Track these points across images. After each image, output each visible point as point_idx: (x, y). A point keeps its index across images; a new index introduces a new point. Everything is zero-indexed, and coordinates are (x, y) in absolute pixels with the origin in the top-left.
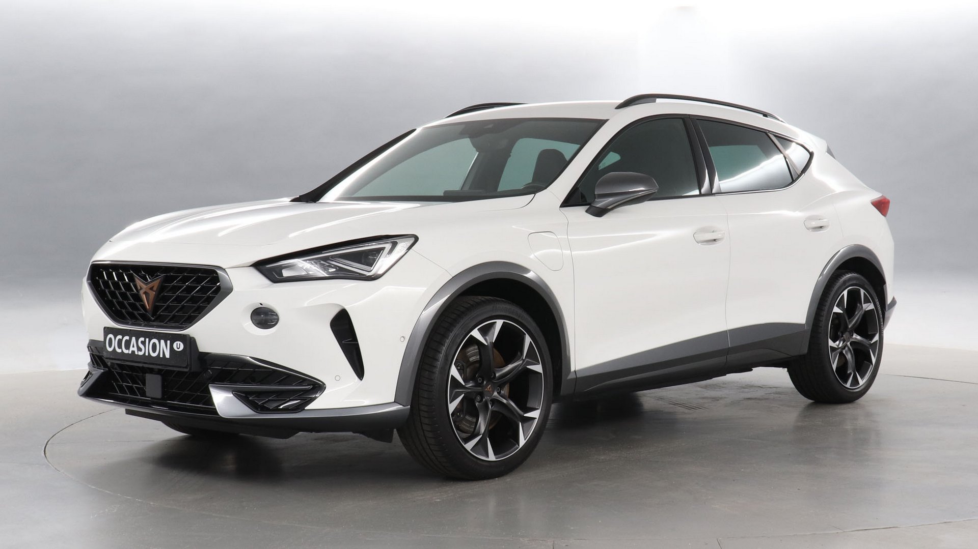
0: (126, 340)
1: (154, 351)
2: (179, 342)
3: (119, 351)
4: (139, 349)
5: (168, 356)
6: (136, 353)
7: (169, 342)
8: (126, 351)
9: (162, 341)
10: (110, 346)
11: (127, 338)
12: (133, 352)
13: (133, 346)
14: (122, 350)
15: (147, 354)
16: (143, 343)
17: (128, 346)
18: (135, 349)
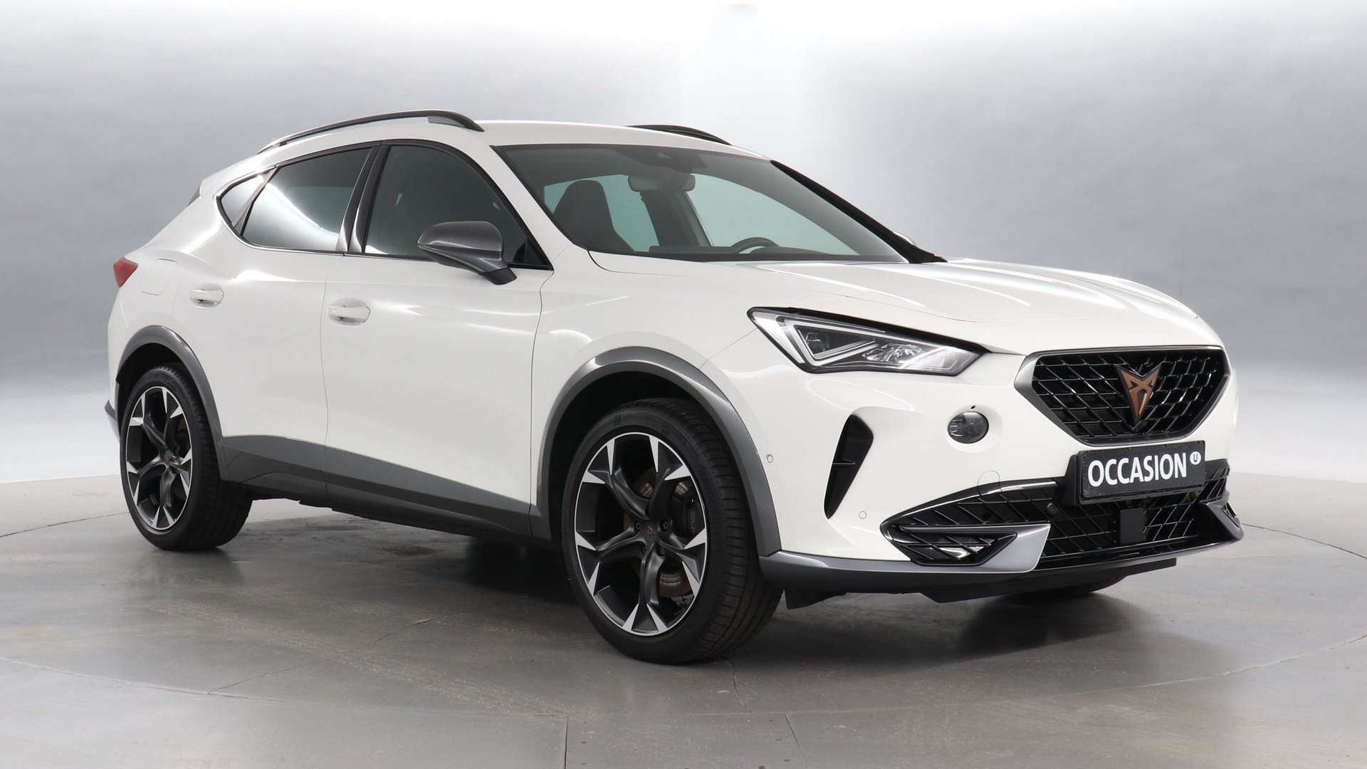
0: (1125, 465)
1: (1167, 471)
2: (1195, 453)
3: (1113, 482)
4: (1146, 473)
5: (1184, 475)
6: (1142, 480)
7: (1184, 454)
8: (1124, 481)
9: (1177, 456)
10: (1096, 477)
11: (1126, 460)
12: (1137, 479)
13: (1136, 471)
14: (1118, 481)
15: (1157, 478)
16: (1151, 463)
17: (1127, 470)
18: (1140, 475)
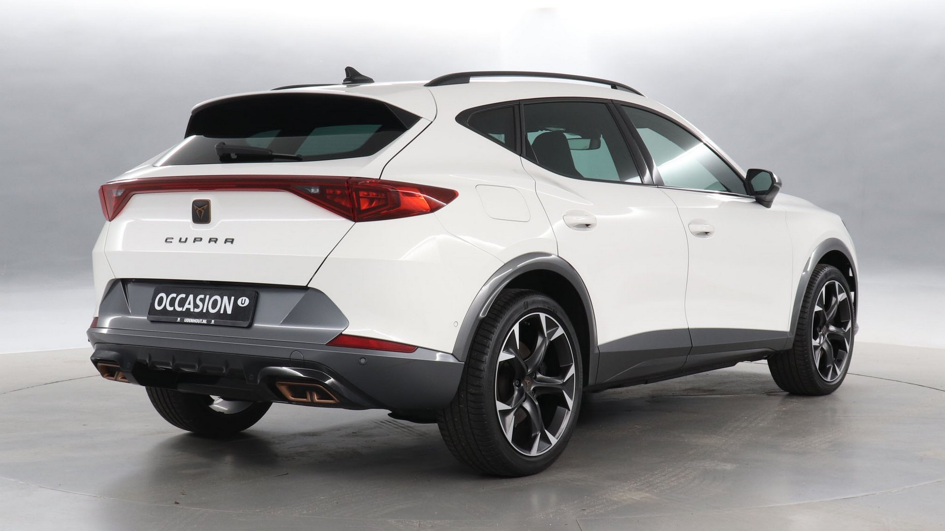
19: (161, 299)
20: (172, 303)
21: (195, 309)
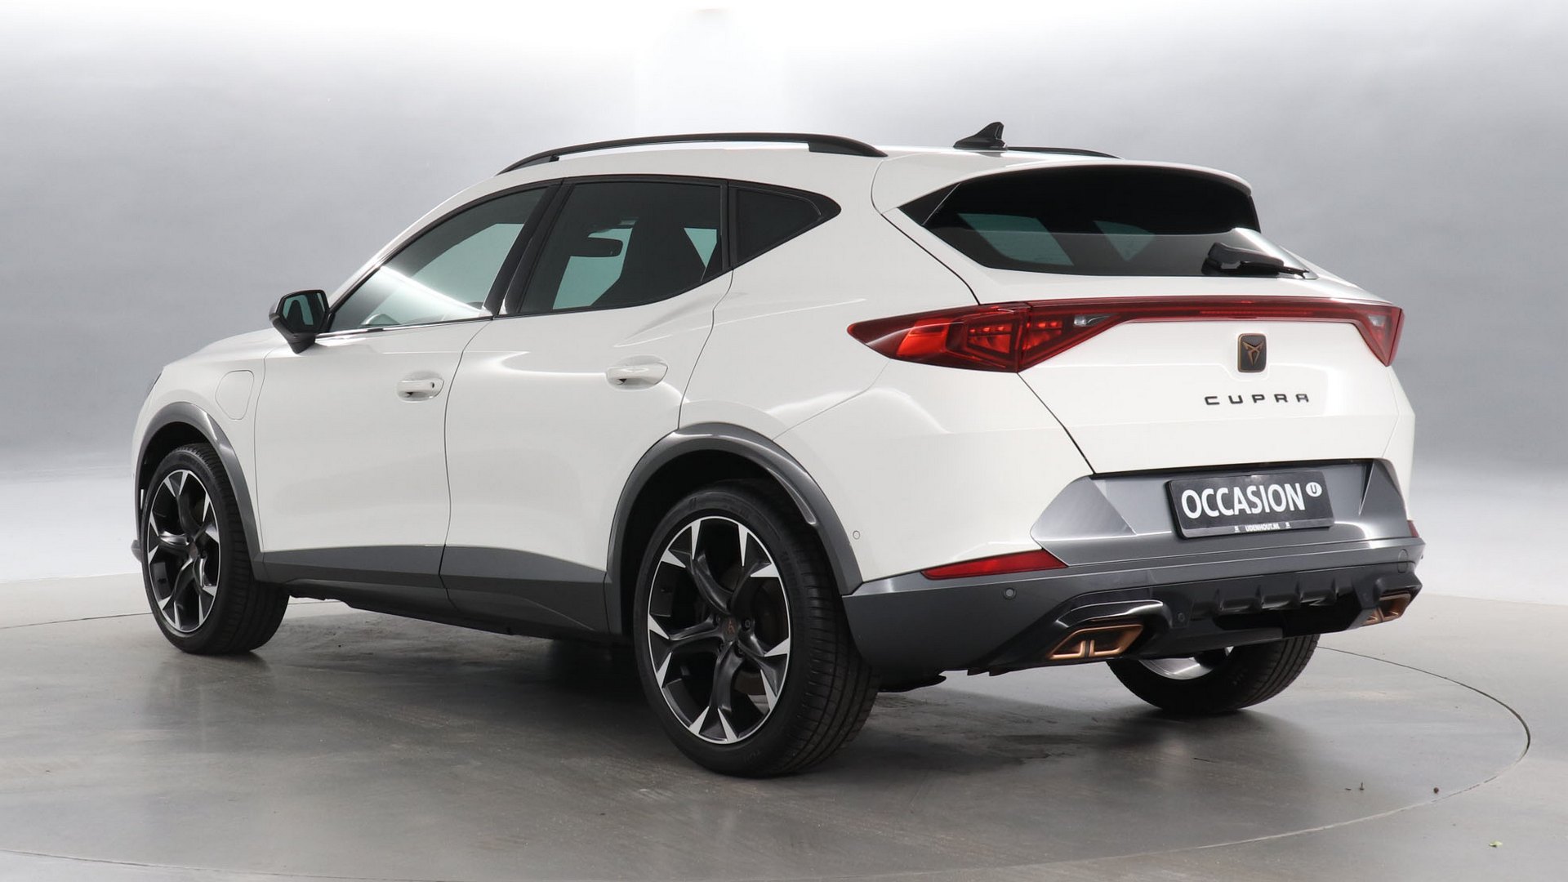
19: (1191, 500)
20: (1212, 504)
21: (1253, 509)
